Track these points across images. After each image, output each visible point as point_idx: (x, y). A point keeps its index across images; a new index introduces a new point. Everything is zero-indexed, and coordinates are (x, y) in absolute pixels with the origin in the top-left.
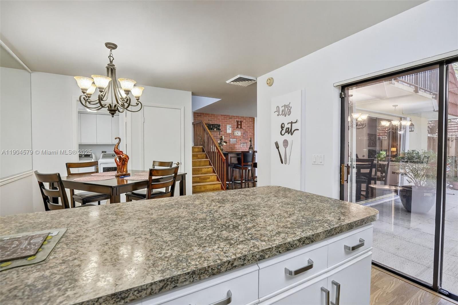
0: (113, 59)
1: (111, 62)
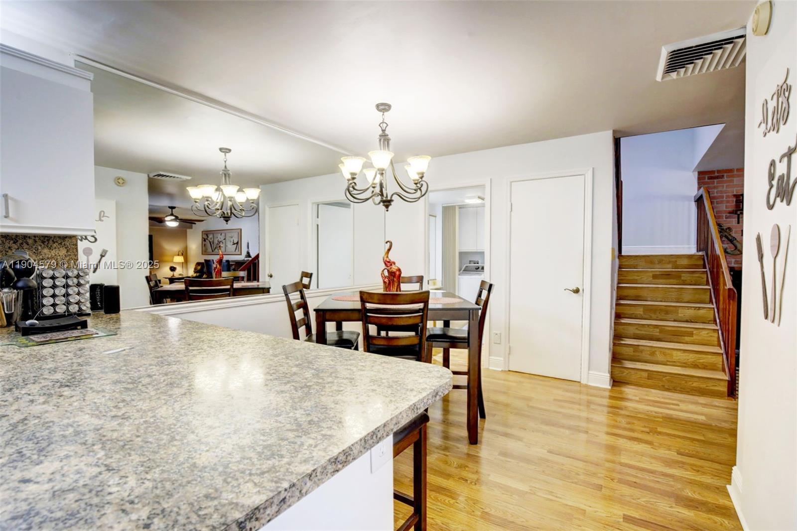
0: (387, 125)
1: (383, 131)
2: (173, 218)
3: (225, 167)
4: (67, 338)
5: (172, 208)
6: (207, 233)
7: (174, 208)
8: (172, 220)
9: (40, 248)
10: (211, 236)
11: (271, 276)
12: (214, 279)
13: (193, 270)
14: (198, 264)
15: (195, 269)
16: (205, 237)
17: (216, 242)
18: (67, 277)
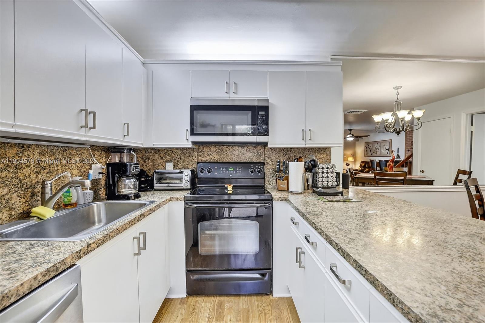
2: (351, 135)
3: (398, 99)
4: (340, 200)
5: (350, 130)
6: (368, 143)
7: (351, 130)
8: (350, 137)
9: (317, 154)
10: (370, 145)
11: (423, 172)
12: (388, 172)
13: (359, 165)
14: (363, 162)
15: (361, 165)
16: (367, 146)
17: (374, 149)
18: (328, 168)
